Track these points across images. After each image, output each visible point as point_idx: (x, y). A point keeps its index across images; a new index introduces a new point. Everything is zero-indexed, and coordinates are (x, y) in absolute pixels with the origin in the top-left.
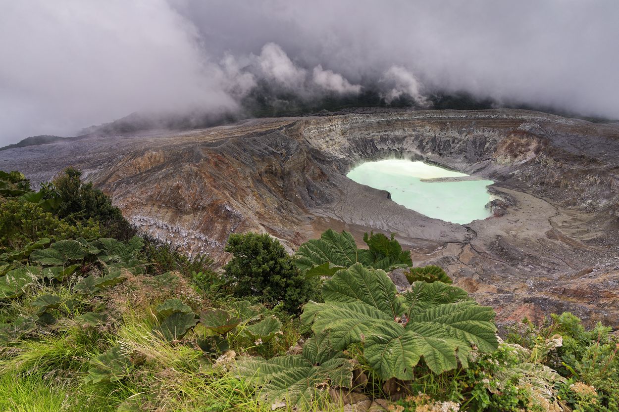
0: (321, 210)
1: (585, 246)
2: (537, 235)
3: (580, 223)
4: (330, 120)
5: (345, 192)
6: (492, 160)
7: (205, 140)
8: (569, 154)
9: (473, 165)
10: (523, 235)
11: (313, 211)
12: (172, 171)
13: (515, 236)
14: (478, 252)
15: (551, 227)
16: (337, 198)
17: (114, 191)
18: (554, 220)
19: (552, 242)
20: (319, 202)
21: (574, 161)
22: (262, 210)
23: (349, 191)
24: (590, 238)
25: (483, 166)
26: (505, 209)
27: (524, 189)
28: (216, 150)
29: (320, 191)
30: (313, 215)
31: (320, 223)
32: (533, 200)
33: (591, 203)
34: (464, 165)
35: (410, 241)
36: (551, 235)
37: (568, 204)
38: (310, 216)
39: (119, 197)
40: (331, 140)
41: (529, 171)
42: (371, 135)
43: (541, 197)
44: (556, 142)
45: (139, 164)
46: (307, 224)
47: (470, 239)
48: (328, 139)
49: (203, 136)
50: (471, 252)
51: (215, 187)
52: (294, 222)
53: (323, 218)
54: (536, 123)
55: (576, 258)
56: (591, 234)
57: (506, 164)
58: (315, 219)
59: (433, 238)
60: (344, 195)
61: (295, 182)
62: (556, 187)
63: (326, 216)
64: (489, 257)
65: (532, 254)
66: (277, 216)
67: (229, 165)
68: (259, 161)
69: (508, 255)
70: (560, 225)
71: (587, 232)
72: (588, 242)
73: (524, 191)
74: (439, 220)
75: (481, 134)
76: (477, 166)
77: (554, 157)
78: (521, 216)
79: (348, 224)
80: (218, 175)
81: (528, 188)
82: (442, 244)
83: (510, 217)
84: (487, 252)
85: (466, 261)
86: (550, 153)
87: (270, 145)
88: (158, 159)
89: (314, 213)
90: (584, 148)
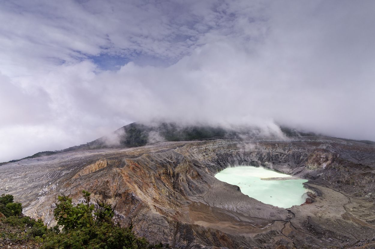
0: (196, 198)
1: (369, 225)
2: (335, 216)
3: (365, 209)
4: (205, 143)
5: (212, 186)
6: (306, 167)
7: (134, 154)
8: (352, 163)
9: (294, 170)
10: (326, 216)
11: (190, 198)
12: (106, 172)
13: (320, 217)
14: (295, 228)
15: (345, 211)
16: (206, 190)
17: (73, 183)
18: (347, 206)
19: (345, 222)
20: (195, 192)
21: (356, 167)
22: (157, 197)
23: (214, 186)
24: (372, 220)
25: (300, 170)
26: (313, 198)
27: (327, 185)
28: (135, 160)
29: (196, 185)
30: (190, 200)
31: (194, 206)
32: (333, 193)
33: (371, 195)
34: (288, 170)
35: (250, 219)
36: (345, 217)
37: (357, 196)
38: (188, 201)
39: (74, 187)
40: (206, 154)
41: (330, 173)
42: (230, 152)
43: (338, 191)
44: (343, 156)
45: (92, 168)
46: (186, 207)
47: (290, 218)
48: (204, 154)
49: (133, 152)
50: (291, 227)
51: (129, 182)
52: (178, 205)
53: (196, 202)
54: (329, 144)
55: (362, 233)
56: (372, 217)
57: (314, 169)
58: (191, 203)
59: (265, 217)
60: (211, 188)
61: (180, 180)
62: (347, 184)
63: (198, 202)
64: (303, 232)
65: (331, 230)
66: (167, 201)
67: (141, 169)
68: (159, 167)
69: (315, 230)
70: (352, 210)
71: (369, 215)
72: (371, 222)
73: (327, 187)
74: (270, 205)
75: (297, 151)
76: (297, 170)
77: (343, 165)
78: (325, 204)
79: (211, 207)
80: (132, 175)
81: (330, 185)
82: (271, 221)
83: (317, 204)
84: (301, 228)
85: (287, 234)
86: (340, 162)
87: (167, 158)
88: (103, 165)
89: (191, 200)
90: (361, 159)
